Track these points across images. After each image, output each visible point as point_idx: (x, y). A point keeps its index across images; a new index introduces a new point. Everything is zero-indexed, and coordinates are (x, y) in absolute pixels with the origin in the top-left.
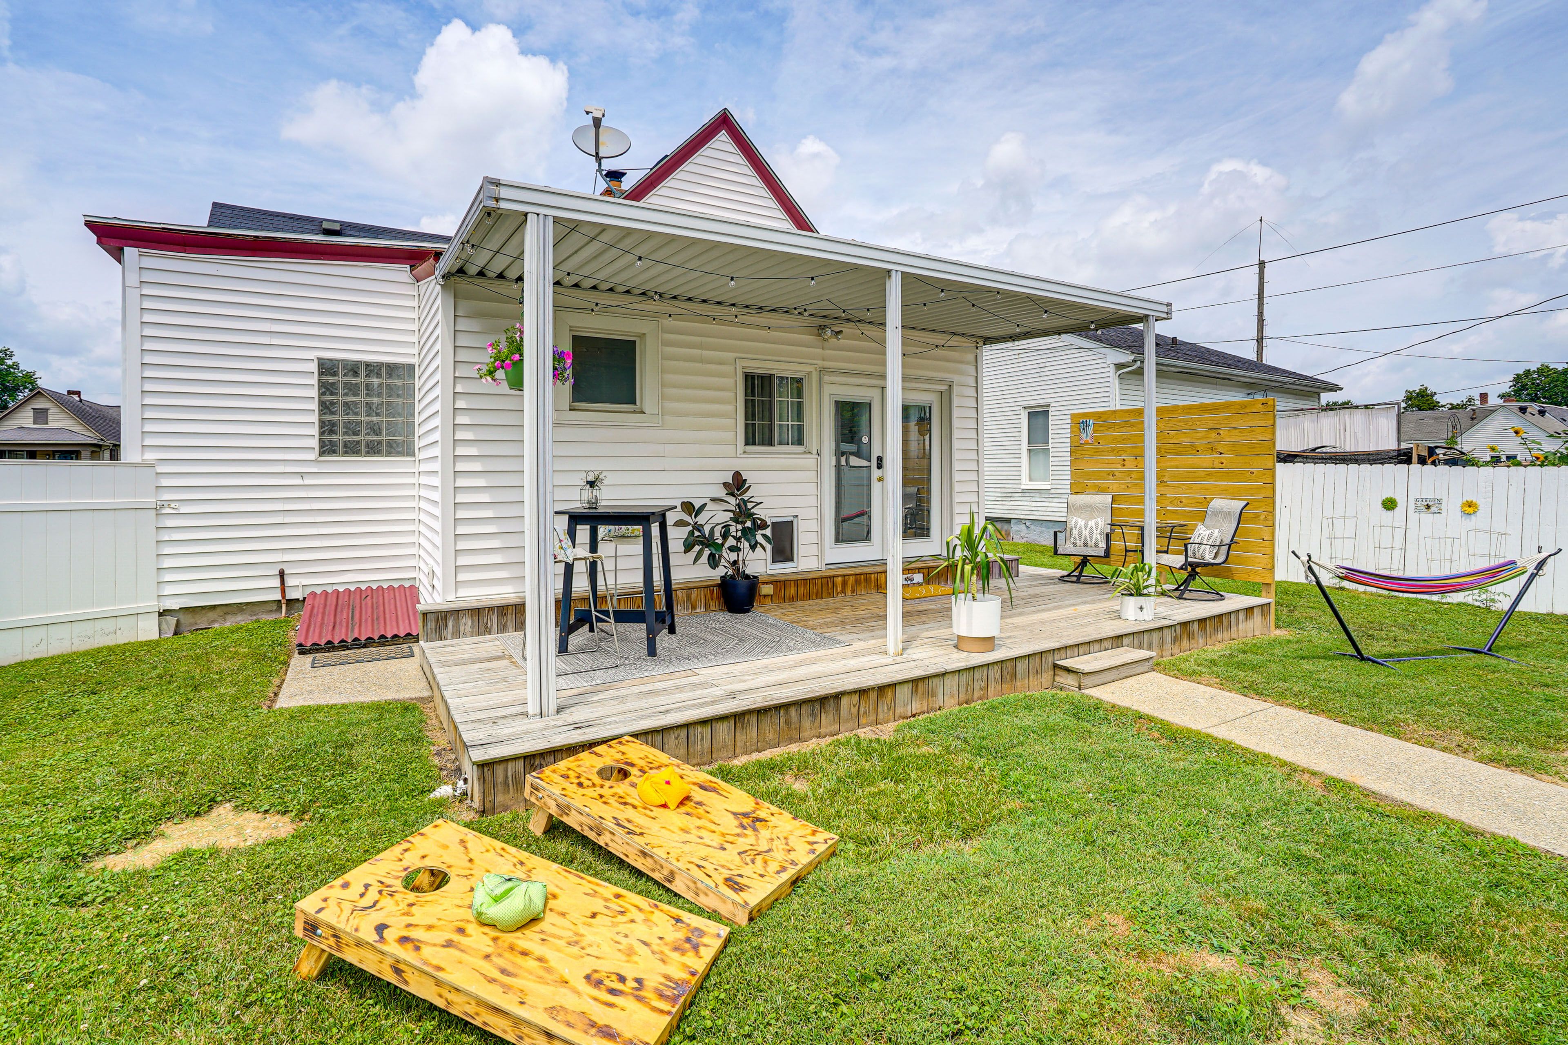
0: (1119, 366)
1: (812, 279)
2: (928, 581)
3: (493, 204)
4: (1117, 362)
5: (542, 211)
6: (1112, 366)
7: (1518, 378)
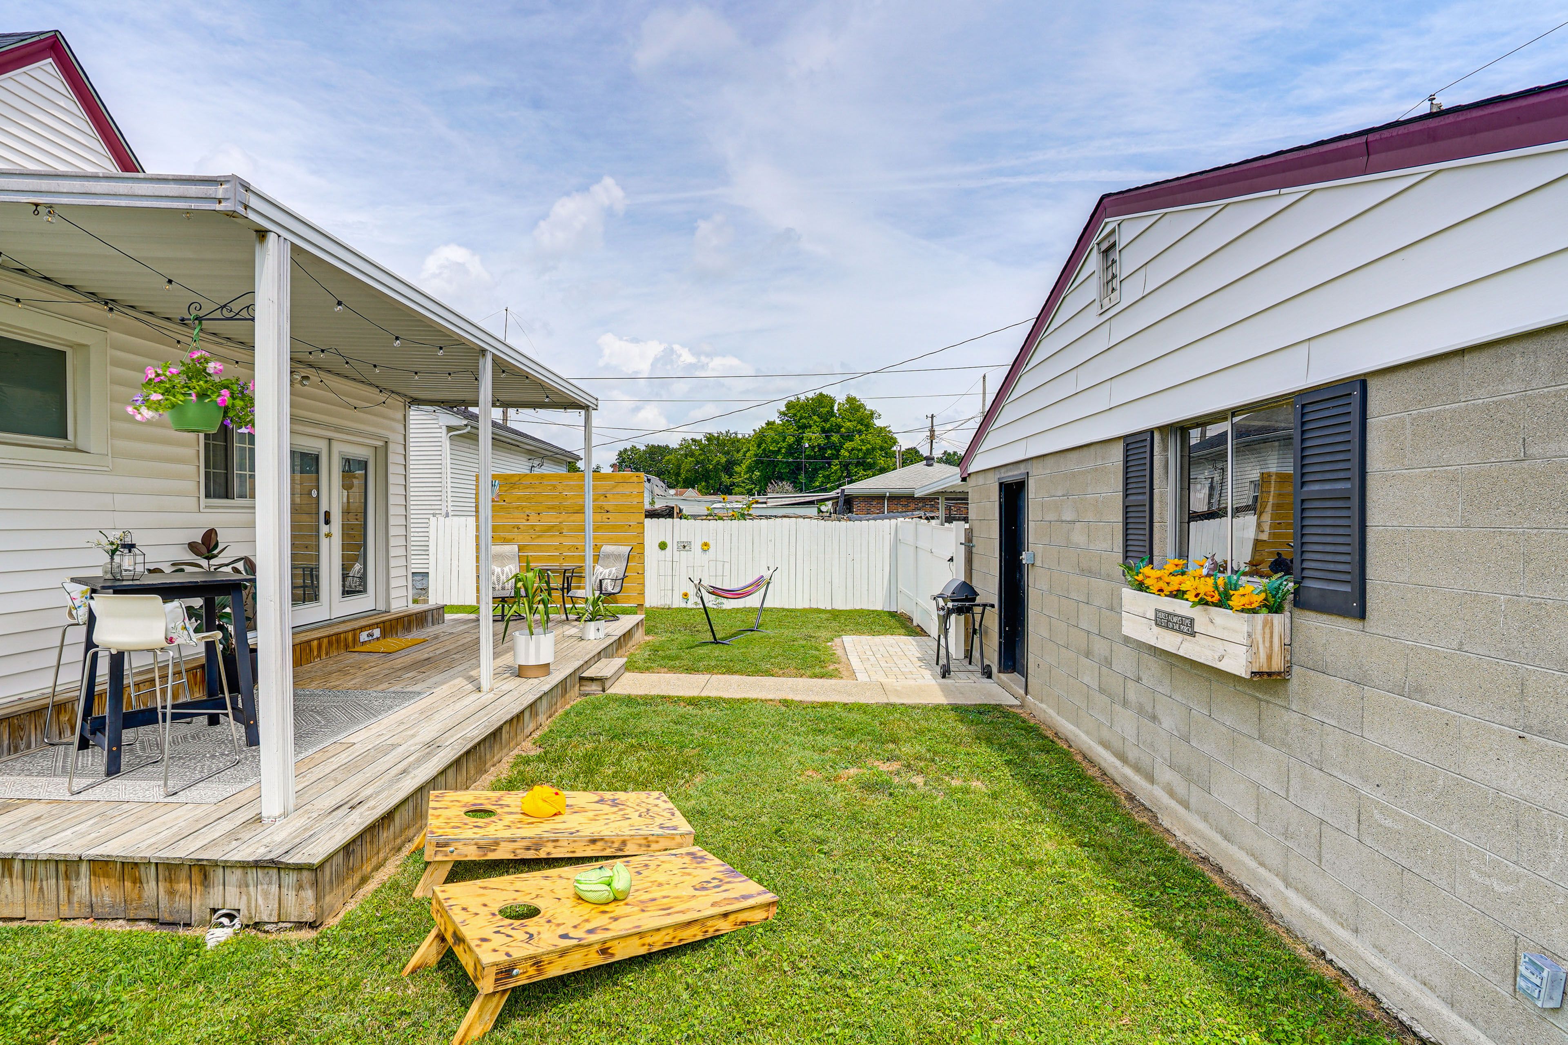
0: (450, 429)
1: (441, 348)
2: (384, 635)
3: (241, 210)
4: (449, 424)
5: (284, 234)
6: (444, 428)
7: (620, 454)
